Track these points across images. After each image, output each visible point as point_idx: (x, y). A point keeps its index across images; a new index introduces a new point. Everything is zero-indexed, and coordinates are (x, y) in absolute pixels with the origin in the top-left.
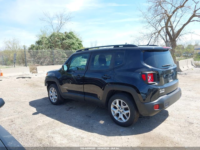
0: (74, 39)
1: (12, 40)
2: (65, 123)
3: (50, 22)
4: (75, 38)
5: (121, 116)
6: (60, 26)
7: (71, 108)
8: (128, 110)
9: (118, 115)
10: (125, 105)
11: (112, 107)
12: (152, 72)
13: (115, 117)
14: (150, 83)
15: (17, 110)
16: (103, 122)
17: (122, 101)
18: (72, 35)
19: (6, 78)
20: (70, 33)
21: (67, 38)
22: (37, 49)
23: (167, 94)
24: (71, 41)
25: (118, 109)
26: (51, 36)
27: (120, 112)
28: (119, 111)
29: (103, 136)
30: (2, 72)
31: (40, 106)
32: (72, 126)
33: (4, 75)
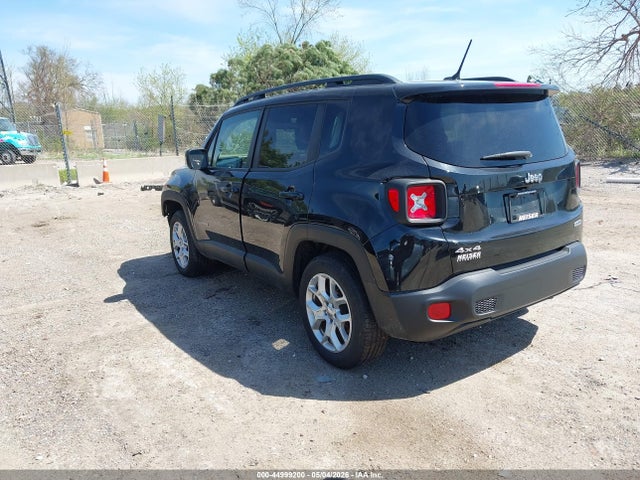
0: (333, 64)
1: (160, 72)
2: (169, 336)
3: (270, 10)
4: (337, 62)
5: (331, 331)
6: (301, 24)
7: (224, 289)
8: (347, 313)
9: (323, 325)
10: (340, 295)
11: (309, 298)
12: (429, 181)
13: (317, 333)
14: (412, 220)
15: (78, 282)
16: (286, 343)
17: (332, 280)
18: (325, 54)
19: (116, 187)
20: (318, 46)
21: (308, 63)
22: (215, 101)
23: (496, 268)
24: (319, 73)
25: (323, 308)
26: (258, 57)
27: (330, 315)
28: (326, 313)
29: (250, 390)
30: (106, 170)
31: (143, 276)
32: (183, 349)
33: (112, 178)
